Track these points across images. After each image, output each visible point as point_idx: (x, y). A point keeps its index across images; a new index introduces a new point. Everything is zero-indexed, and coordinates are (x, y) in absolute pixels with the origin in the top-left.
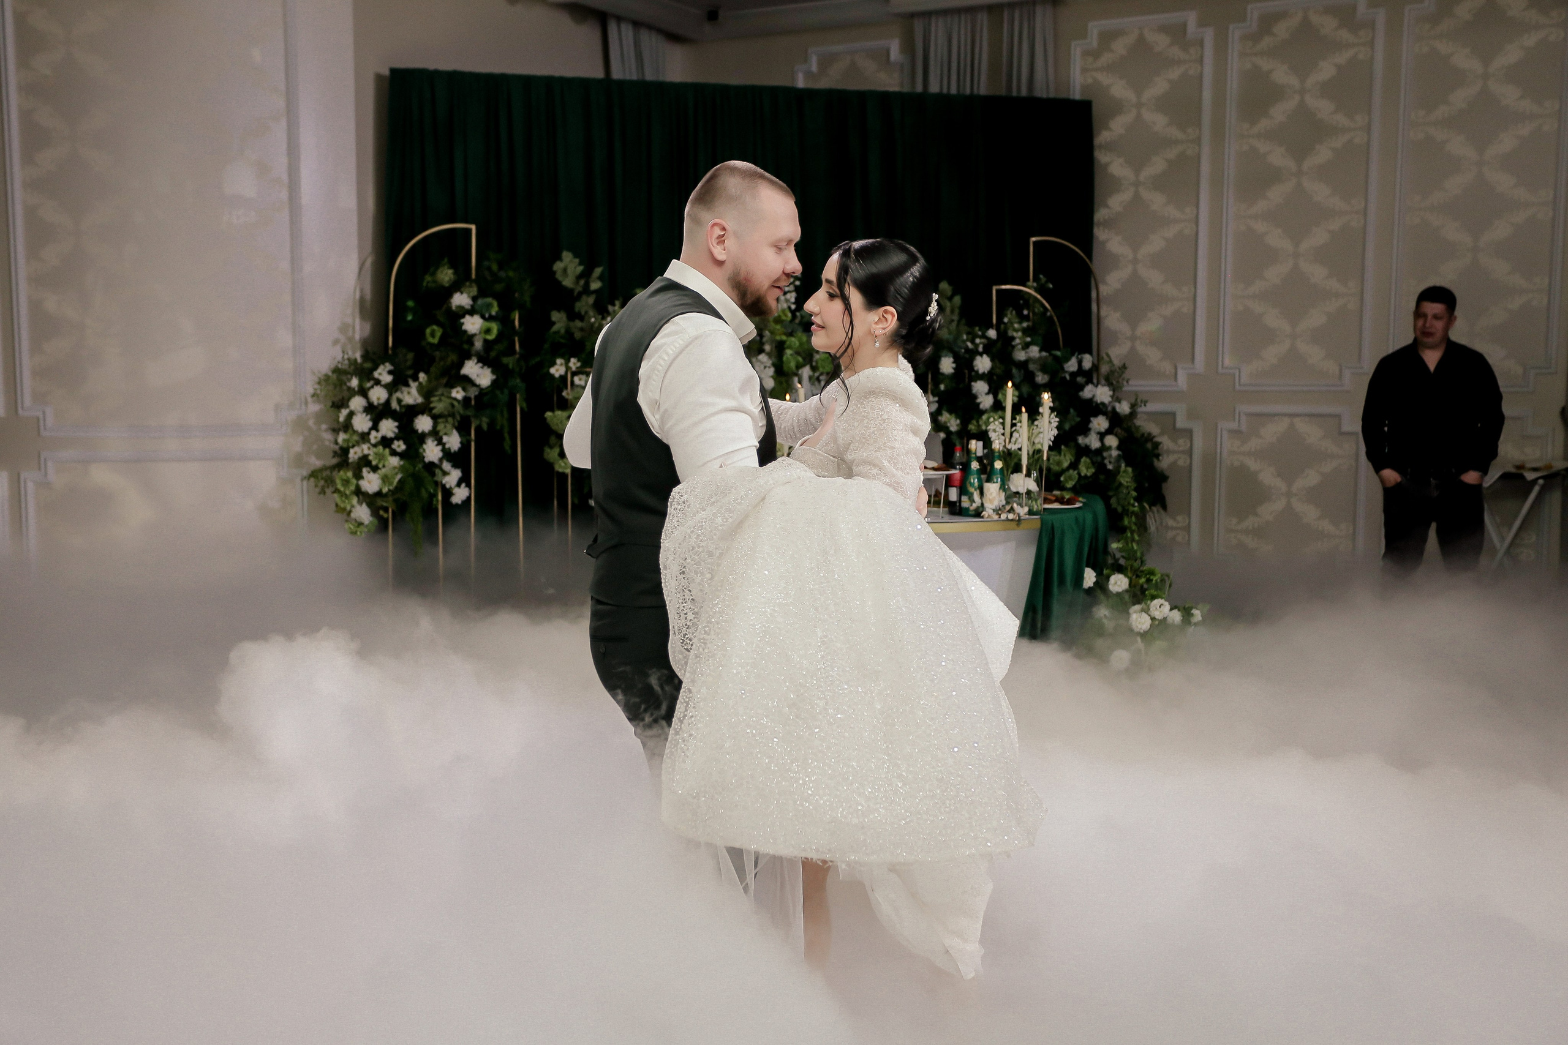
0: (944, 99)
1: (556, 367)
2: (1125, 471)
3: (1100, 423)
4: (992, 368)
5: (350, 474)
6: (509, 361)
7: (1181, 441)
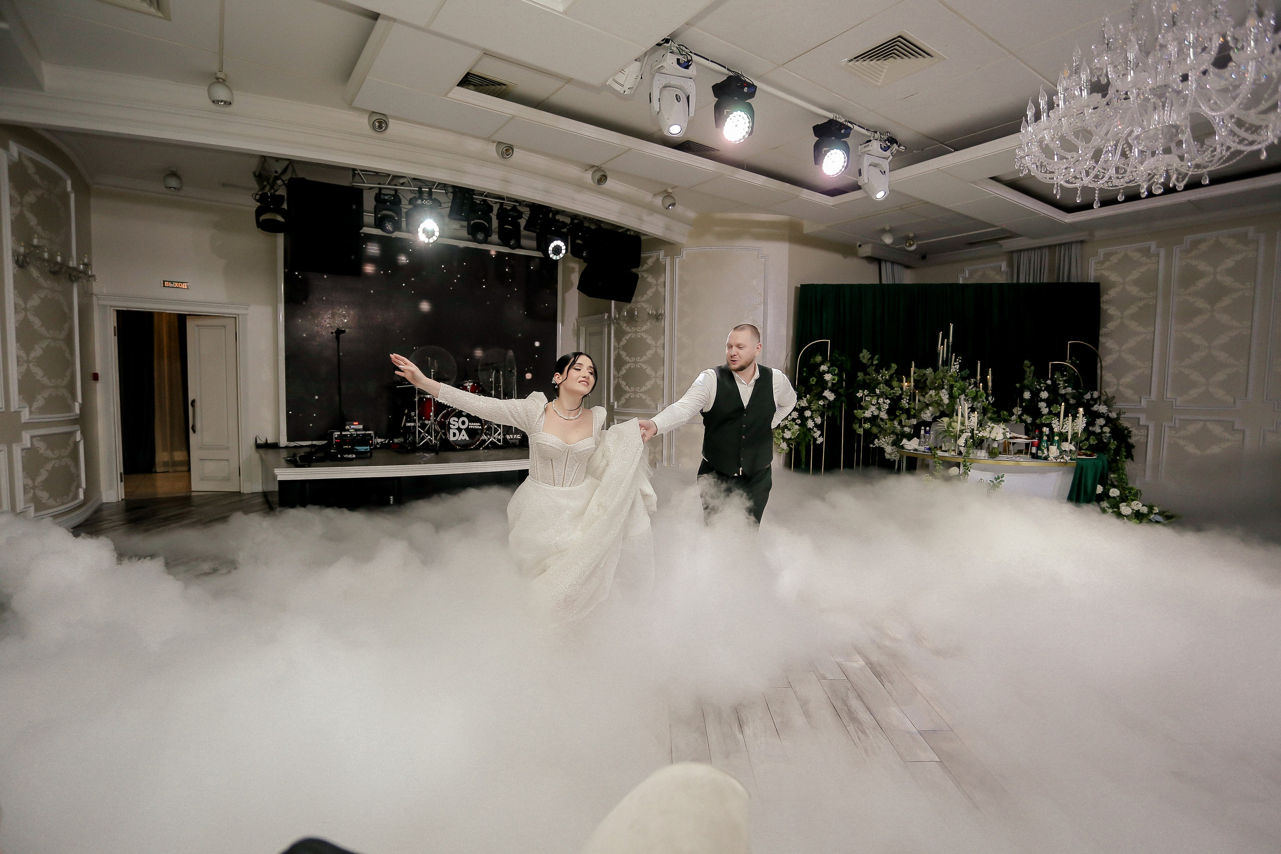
0: (1027, 286)
1: (859, 394)
2: (1113, 443)
3: (1101, 421)
4: (1048, 397)
6: (841, 391)
7: (1142, 431)
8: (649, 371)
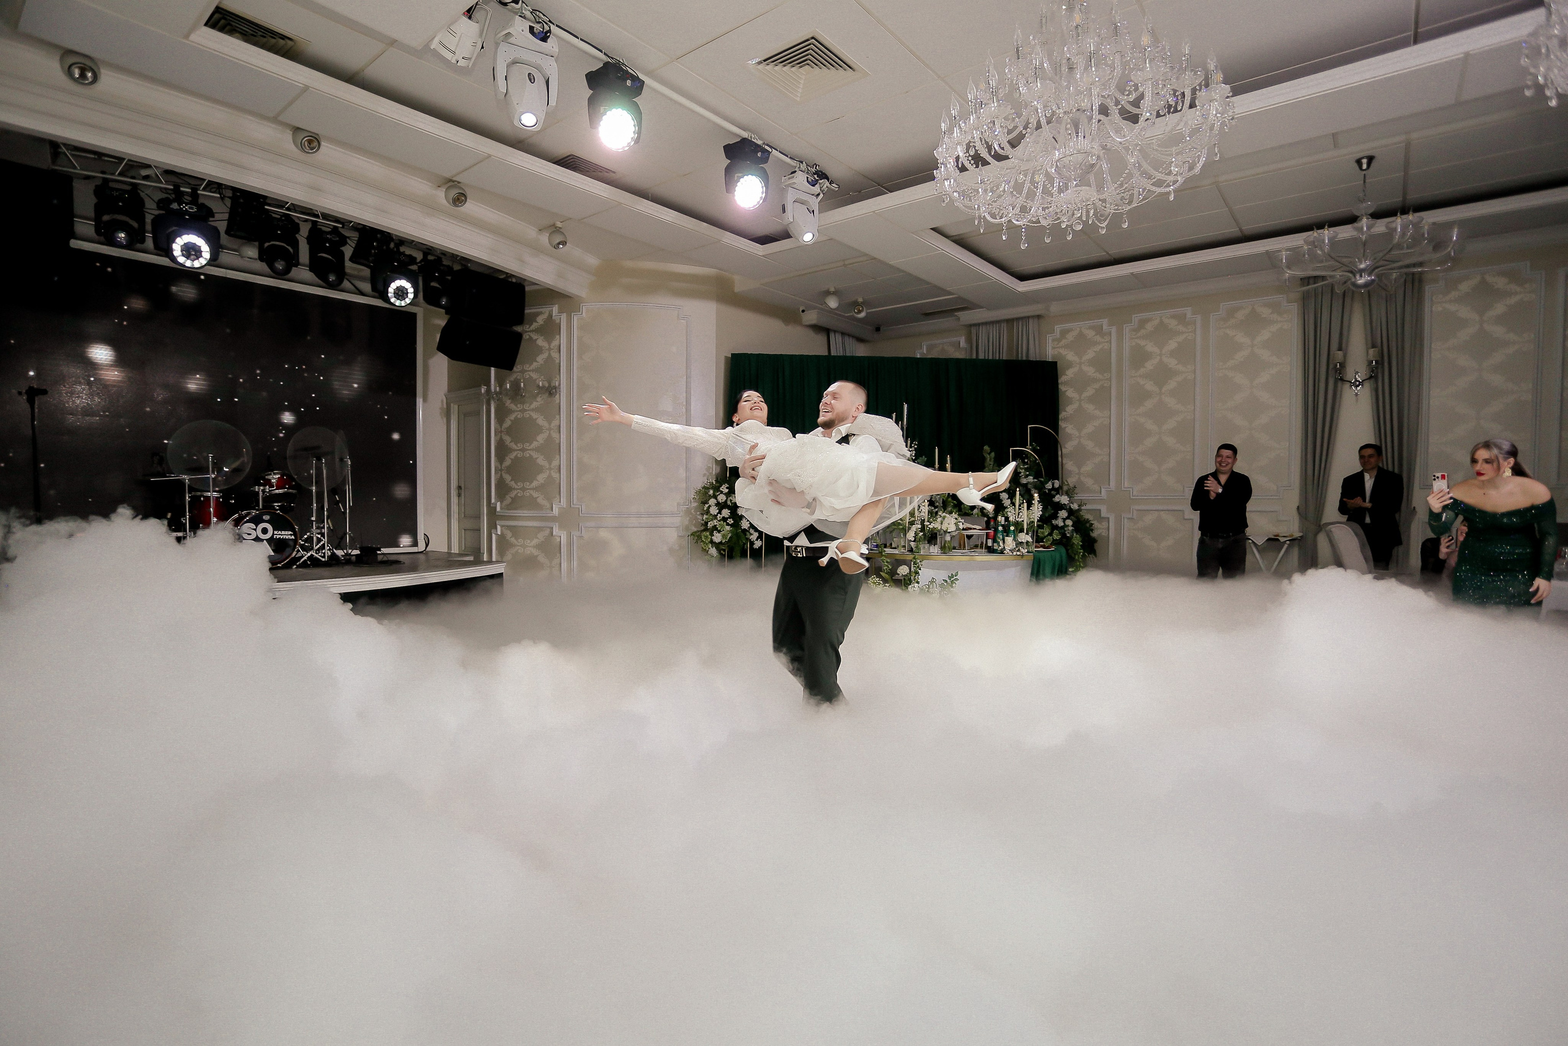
0: (986, 362)
3: (1063, 514)
4: (1009, 487)
5: (708, 533)
7: (1103, 524)
8: (541, 461)
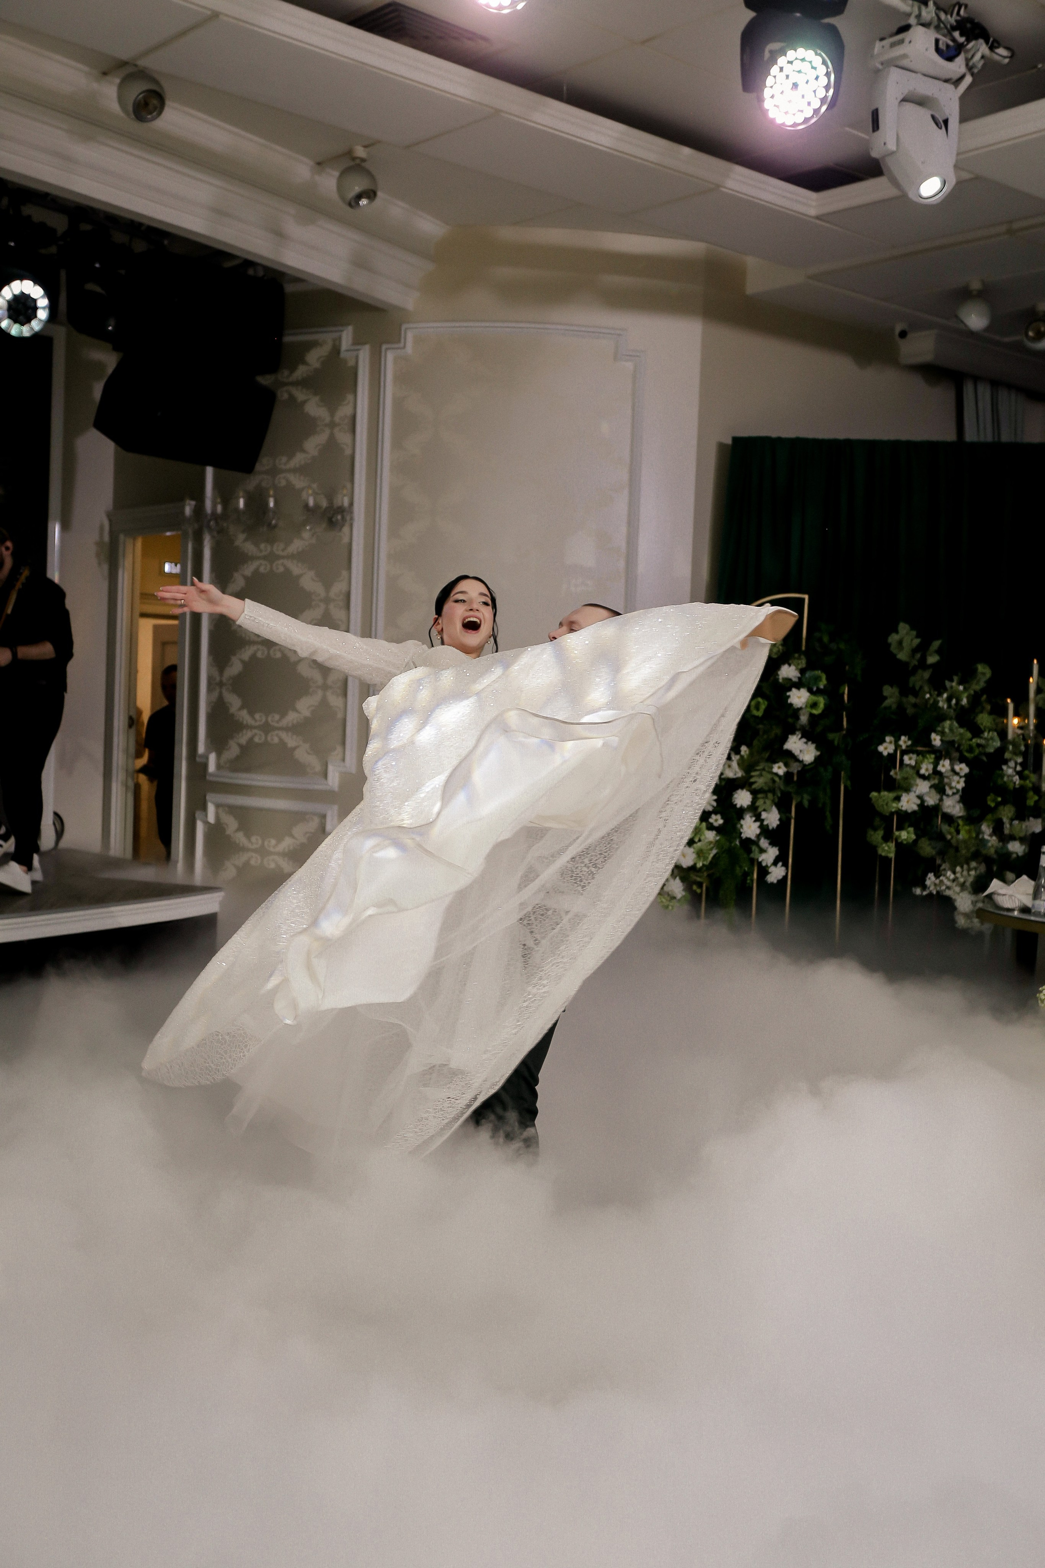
1: (885, 745)
6: (835, 737)
